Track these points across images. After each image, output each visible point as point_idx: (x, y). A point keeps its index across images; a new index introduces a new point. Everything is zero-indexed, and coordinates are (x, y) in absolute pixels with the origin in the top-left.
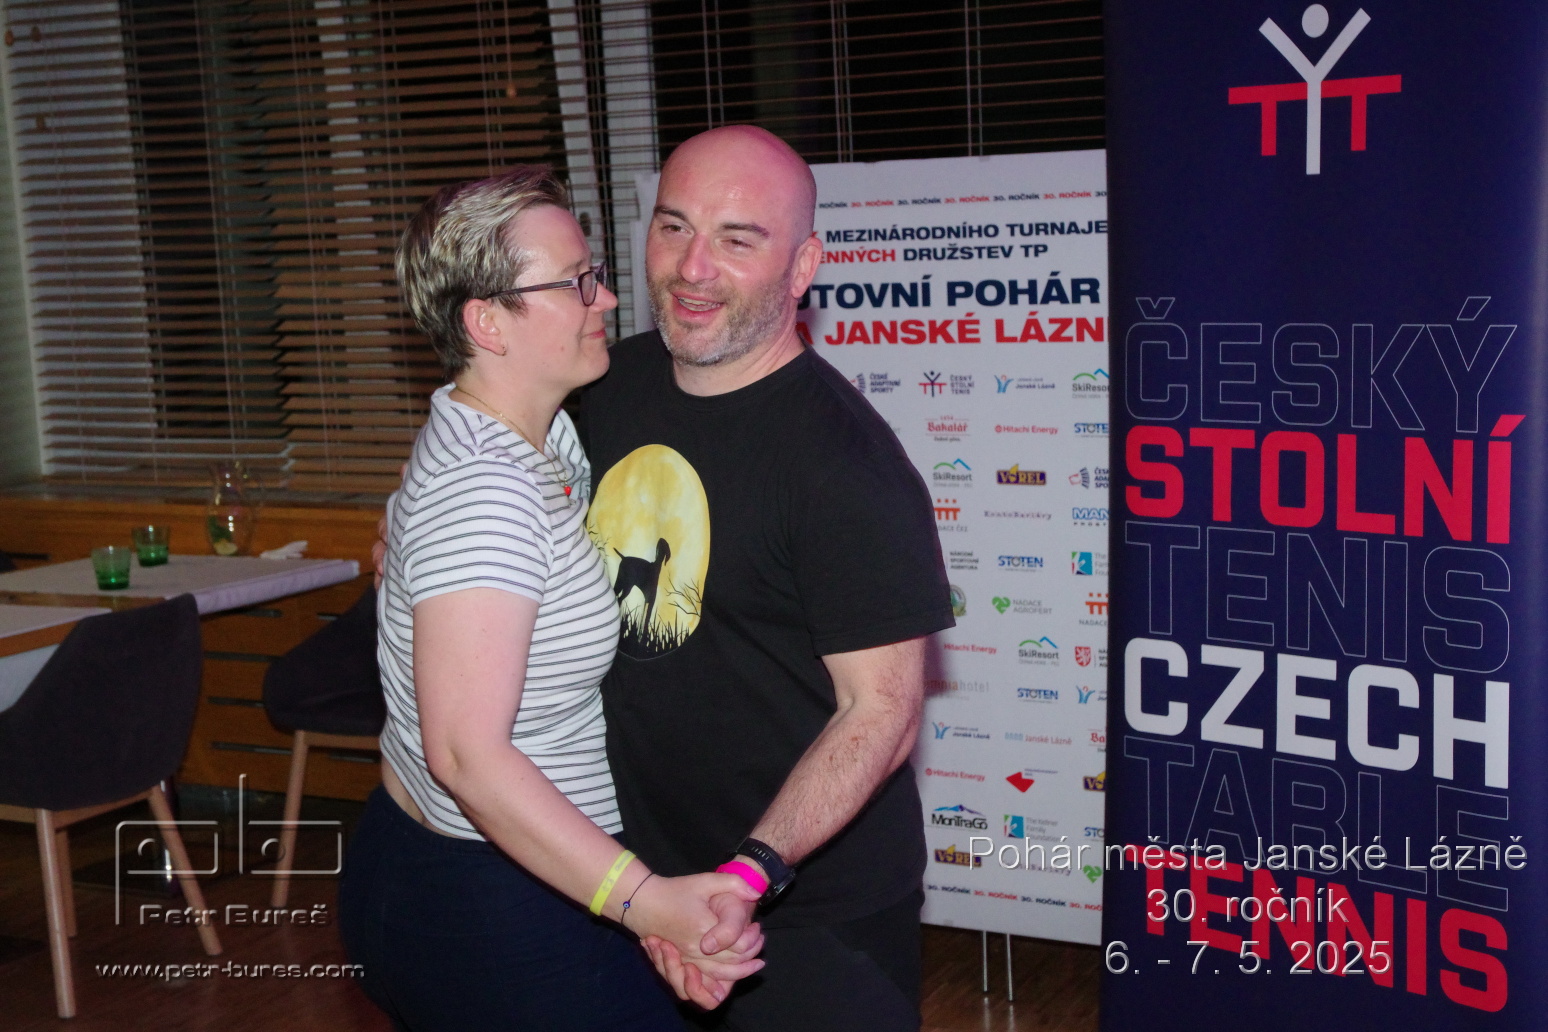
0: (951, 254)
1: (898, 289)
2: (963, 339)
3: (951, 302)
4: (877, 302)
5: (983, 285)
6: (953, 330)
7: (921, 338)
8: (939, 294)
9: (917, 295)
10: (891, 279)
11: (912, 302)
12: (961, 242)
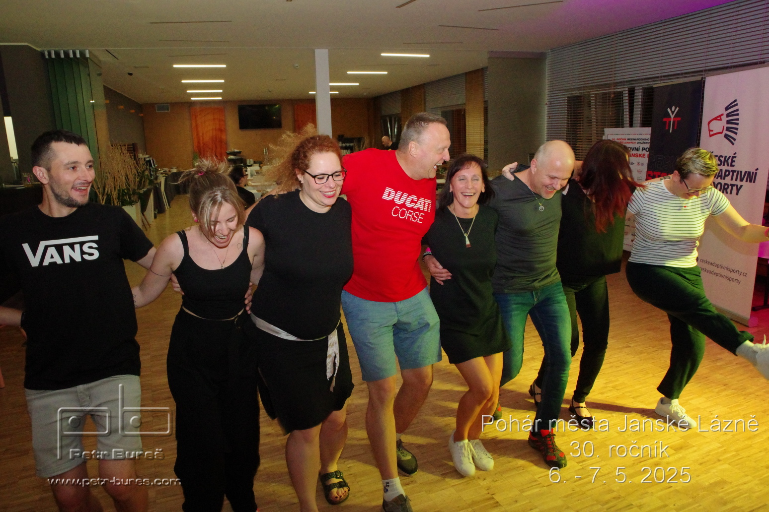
0: (643, 143)
1: (636, 148)
2: (643, 157)
3: (642, 151)
4: (633, 150)
5: (647, 148)
6: (642, 155)
7: (638, 157)
8: (641, 149)
9: (637, 149)
10: (635, 147)
11: (637, 151)
12: (645, 141)
